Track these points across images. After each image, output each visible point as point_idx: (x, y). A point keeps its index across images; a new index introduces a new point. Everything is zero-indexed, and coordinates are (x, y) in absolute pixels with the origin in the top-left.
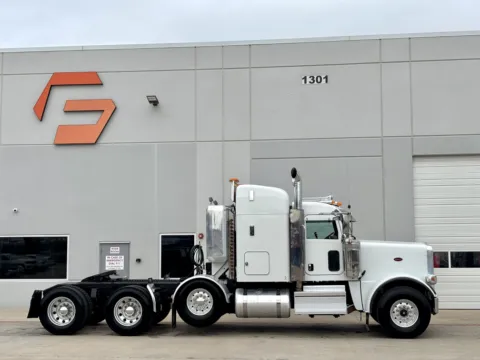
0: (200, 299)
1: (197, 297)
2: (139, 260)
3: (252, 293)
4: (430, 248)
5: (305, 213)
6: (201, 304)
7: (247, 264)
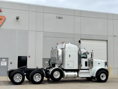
0: (56, 74)
1: (56, 73)
2: (11, 63)
3: (68, 72)
4: (105, 61)
5: (82, 52)
6: (56, 75)
7: (68, 65)
